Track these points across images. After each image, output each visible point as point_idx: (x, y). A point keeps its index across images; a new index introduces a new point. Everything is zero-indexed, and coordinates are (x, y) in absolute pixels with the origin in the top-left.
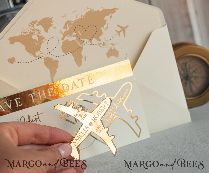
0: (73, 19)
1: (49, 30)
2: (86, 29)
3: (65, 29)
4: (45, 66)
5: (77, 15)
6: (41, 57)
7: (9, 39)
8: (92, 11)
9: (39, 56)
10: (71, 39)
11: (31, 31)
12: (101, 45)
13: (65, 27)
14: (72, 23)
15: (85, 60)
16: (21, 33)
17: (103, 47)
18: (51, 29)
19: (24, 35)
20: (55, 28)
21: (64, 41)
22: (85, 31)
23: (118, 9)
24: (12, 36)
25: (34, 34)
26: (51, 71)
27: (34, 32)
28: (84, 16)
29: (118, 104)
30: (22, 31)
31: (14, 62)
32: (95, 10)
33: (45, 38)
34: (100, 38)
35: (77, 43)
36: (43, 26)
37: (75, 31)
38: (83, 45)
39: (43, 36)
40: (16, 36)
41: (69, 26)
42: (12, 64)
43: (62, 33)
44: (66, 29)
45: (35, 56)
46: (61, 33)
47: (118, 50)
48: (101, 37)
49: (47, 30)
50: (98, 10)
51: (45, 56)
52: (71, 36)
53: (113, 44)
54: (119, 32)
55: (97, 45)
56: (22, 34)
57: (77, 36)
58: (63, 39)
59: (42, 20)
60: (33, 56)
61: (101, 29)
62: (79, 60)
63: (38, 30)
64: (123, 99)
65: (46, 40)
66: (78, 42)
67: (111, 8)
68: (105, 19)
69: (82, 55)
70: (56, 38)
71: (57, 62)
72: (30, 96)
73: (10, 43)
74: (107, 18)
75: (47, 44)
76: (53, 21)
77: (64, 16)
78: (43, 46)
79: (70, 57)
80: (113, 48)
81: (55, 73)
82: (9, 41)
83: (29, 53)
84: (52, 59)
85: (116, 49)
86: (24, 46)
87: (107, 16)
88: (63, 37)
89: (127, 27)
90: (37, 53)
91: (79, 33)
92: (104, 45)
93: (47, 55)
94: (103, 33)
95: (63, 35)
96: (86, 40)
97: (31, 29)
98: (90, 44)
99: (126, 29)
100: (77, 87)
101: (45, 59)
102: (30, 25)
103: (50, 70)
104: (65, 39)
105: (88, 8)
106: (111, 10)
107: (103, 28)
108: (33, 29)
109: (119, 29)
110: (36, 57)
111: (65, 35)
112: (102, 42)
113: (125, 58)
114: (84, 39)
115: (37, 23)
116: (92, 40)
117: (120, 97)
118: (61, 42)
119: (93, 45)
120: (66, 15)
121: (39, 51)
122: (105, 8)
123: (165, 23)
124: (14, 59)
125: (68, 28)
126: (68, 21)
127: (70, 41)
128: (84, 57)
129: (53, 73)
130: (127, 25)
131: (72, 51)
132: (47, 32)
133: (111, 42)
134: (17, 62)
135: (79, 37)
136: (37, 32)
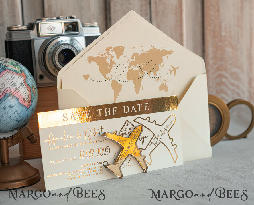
0: (140, 52)
2: (147, 63)
4: (111, 87)
5: (143, 50)
8: (154, 48)
9: (108, 78)
10: (135, 69)
11: (106, 54)
12: (156, 79)
13: (132, 58)
14: (138, 55)
15: (143, 89)
16: (99, 54)
17: (157, 81)
18: (121, 57)
19: (101, 57)
20: (125, 56)
21: (130, 69)
23: (174, 52)
24: (91, 56)
25: (108, 58)
26: (115, 93)
27: (108, 56)
28: (148, 52)
31: (88, 79)
32: (156, 49)
36: (116, 53)
37: (139, 63)
38: (143, 76)
39: (114, 62)
40: (94, 56)
41: (135, 57)
42: (86, 80)
43: (129, 62)
44: (133, 60)
45: (105, 77)
46: (128, 62)
47: (168, 86)
48: (157, 73)
50: (159, 50)
51: (113, 79)
52: (135, 67)
53: (165, 81)
54: (171, 71)
55: (154, 78)
56: (99, 56)
57: (140, 67)
58: (129, 67)
59: (116, 48)
60: (103, 77)
61: (159, 66)
62: (137, 88)
63: (112, 55)
65: (116, 65)
66: (139, 73)
67: (168, 49)
68: (162, 58)
69: (141, 85)
70: (124, 65)
71: (121, 86)
72: (98, 111)
73: (88, 61)
74: (164, 57)
75: (116, 69)
76: (124, 50)
77: (133, 48)
78: (113, 70)
79: (132, 84)
80: (164, 84)
81: (118, 95)
82: (88, 59)
83: (101, 73)
84: (118, 82)
85: (167, 85)
86: (99, 67)
87: (165, 55)
88: (129, 65)
89: (178, 68)
90: (108, 75)
92: (158, 80)
93: (114, 78)
94: (159, 70)
95: (129, 64)
96: (146, 73)
97: (107, 53)
98: (148, 76)
99: (177, 70)
101: (112, 81)
102: (106, 49)
105: (152, 46)
106: (168, 51)
108: (108, 53)
109: (172, 69)
110: (106, 78)
111: (131, 64)
112: (157, 76)
113: (172, 94)
114: (145, 71)
115: (112, 49)
116: (150, 73)
118: (127, 69)
119: (151, 77)
120: (135, 47)
121: (109, 74)
122: (164, 49)
123: (205, 71)
124: (88, 76)
125: (135, 59)
126: (135, 53)
127: (133, 70)
128: (142, 86)
129: (116, 95)
130: (178, 67)
131: (134, 80)
132: (118, 59)
133: (164, 78)
134: (90, 79)
135: (141, 69)
136: (111, 57)
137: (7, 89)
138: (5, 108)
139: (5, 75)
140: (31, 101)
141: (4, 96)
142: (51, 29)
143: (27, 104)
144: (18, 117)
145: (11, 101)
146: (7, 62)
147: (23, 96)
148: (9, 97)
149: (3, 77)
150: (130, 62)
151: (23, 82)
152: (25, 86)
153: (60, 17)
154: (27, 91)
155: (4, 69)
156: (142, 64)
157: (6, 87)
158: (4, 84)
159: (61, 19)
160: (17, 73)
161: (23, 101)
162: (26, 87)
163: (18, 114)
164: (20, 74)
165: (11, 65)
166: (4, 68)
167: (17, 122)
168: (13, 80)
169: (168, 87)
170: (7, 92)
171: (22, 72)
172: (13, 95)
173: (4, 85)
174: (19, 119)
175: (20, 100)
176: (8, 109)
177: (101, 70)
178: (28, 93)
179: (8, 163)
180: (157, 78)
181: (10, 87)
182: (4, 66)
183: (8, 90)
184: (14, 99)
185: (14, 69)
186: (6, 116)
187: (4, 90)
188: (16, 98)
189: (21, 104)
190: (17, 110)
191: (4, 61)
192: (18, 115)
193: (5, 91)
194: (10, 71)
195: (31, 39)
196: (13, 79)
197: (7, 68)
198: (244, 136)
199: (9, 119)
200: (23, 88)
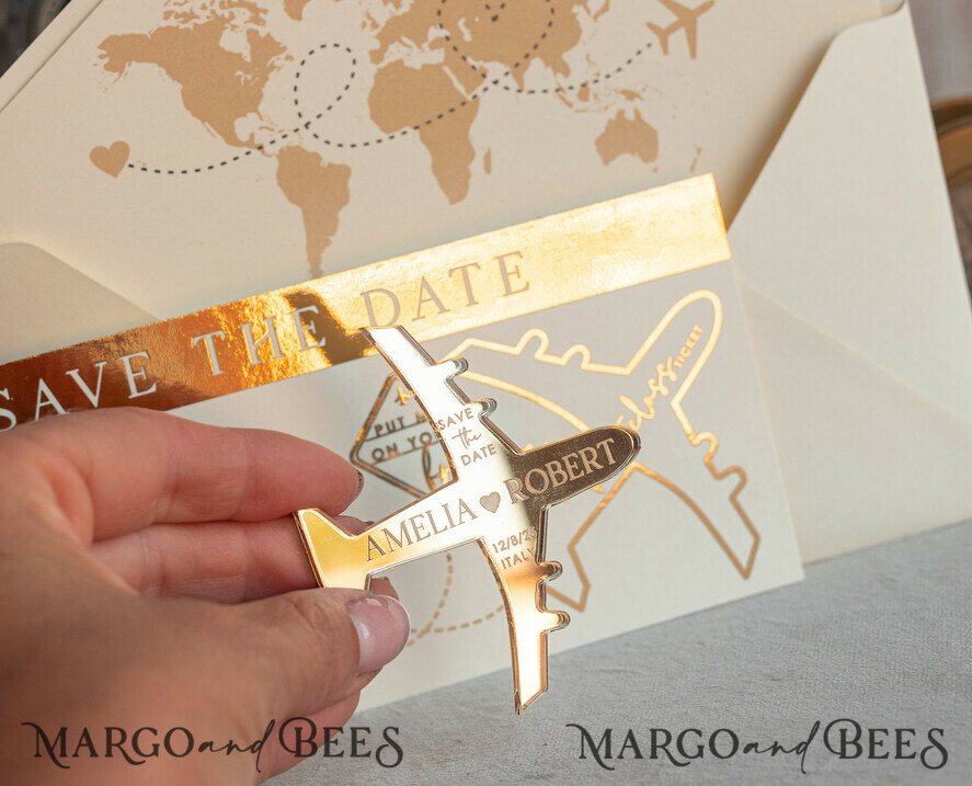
1: (306, 11)
2: (496, 11)
3: (391, 6)
4: (279, 191)
6: (260, 148)
7: (101, 47)
9: (250, 143)
10: (418, 57)
11: (216, 6)
12: (571, 96)
15: (488, 169)
16: (167, 15)
17: (579, 105)
18: (317, 4)
19: (182, 26)
21: (382, 65)
22: (495, 19)
24: (119, 33)
25: (234, 27)
26: (307, 222)
27: (232, 16)
29: (648, 401)
30: (168, 8)
31: (121, 168)
33: (285, 48)
34: (565, 57)
35: (450, 81)
37: (439, 19)
38: (479, 91)
39: (277, 38)
40: (137, 32)
42: (110, 177)
43: (375, 25)
44: (398, 6)
45: (232, 140)
46: (368, 28)
47: (654, 124)
48: (572, 57)
49: (301, 10)
51: (281, 143)
52: (419, 46)
53: (631, 95)
54: (664, 35)
55: (551, 93)
56: (172, 22)
57: (453, 43)
58: (376, 56)
60: (220, 140)
61: (574, 15)
62: (453, 171)
63: (254, 4)
64: (673, 377)
65: (289, 58)
66: (453, 77)
69: (474, 144)
70: (342, 48)
71: (343, 172)
72: (202, 341)
73: (108, 67)
75: (296, 82)
78: (276, 89)
79: (411, 150)
80: (630, 116)
81: (333, 232)
82: (102, 57)
83: (199, 122)
84: (317, 157)
85: (646, 117)
86: (180, 86)
88: (376, 45)
89: (706, 6)
90: (244, 126)
91: (463, 29)
92: (583, 96)
93: (293, 137)
94: (585, 35)
96: (495, 69)
98: (514, 86)
99: (702, 21)
100: (443, 310)
101: (282, 155)
103: (305, 214)
104: (390, 57)
107: (586, 8)
109: (666, 18)
110: (238, 144)
111: (389, 35)
112: (576, 79)
113: (692, 169)
114: (486, 60)
116: (526, 68)
117: (660, 367)
118: (367, 72)
119: (532, 92)
121: (252, 116)
124: (121, 149)
127: (412, 70)
128: (480, 154)
129: (320, 230)
131: (421, 123)
132: (300, 19)
133: (620, 81)
134: (138, 166)
135: (461, 52)
136: (248, 14)
150: (382, 24)
156: (461, 23)
169: (654, 132)
177: (197, 103)
180: (578, 88)
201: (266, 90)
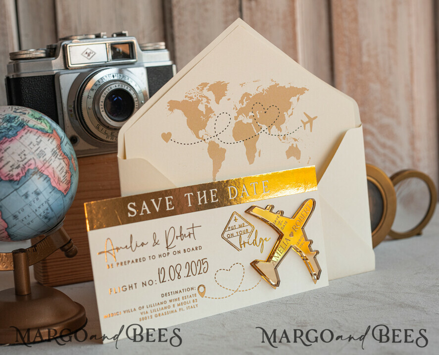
0: (253, 92)
1: (221, 102)
2: (266, 110)
3: (241, 104)
4: (208, 154)
5: (258, 87)
6: (204, 140)
7: (168, 103)
8: (276, 85)
9: (202, 138)
10: (247, 120)
11: (198, 96)
12: (281, 138)
13: (241, 102)
14: (251, 97)
15: (259, 156)
16: (186, 96)
17: (283, 141)
18: (223, 100)
19: (189, 101)
20: (229, 99)
21: (237, 121)
23: (308, 90)
24: (173, 100)
25: (202, 103)
26: (214, 164)
27: (202, 100)
28: (267, 91)
30: (186, 95)
31: (169, 140)
32: (280, 85)
33: (214, 112)
34: (281, 126)
35: (253, 129)
36: (214, 93)
37: (252, 110)
38: (259, 133)
39: (212, 109)
40: (178, 100)
41: (246, 101)
42: (165, 142)
43: (236, 109)
44: (243, 105)
45: (198, 136)
46: (235, 110)
47: (300, 149)
48: (283, 126)
49: (219, 101)
50: (285, 86)
51: (210, 140)
52: (246, 117)
53: (295, 140)
54: (305, 124)
55: (277, 136)
56: (187, 99)
57: (255, 117)
58: (236, 118)
59: (214, 84)
60: (195, 136)
61: (284, 115)
62: (251, 154)
63: (208, 98)
65: (215, 115)
66: (254, 127)
67: (300, 86)
68: (290, 101)
69: (257, 148)
70: (228, 114)
71: (224, 151)
72: (187, 195)
73: (169, 109)
74: (293, 100)
75: (216, 122)
76: (227, 89)
77: (242, 85)
78: (210, 123)
79: (241, 147)
80: (295, 146)
81: (220, 168)
82: (168, 106)
83: (190, 130)
84: (218, 145)
85: (298, 147)
86: (187, 118)
87: (293, 96)
88: (236, 115)
89: (315, 118)
90: (201, 133)
91: (258, 114)
92: (284, 138)
93: (213, 138)
94: (286, 121)
95: (237, 112)
96: (264, 127)
97: (199, 94)
98: (268, 133)
99: (314, 121)
101: (210, 143)
102: (197, 88)
103: (213, 161)
104: (239, 119)
105: (272, 80)
106: (299, 89)
107: (287, 113)
108: (201, 94)
109: (306, 120)
110: (199, 138)
111: (239, 112)
112: (283, 133)
113: (308, 163)
114: (262, 124)
115: (207, 87)
116: (271, 128)
118: (233, 122)
119: (272, 135)
120: (245, 83)
121: (203, 130)
122: (292, 85)
123: (360, 122)
124: (170, 134)
125: (245, 103)
126: (246, 93)
127: (244, 124)
128: (258, 151)
129: (217, 167)
130: (316, 116)
131: (245, 139)
132: (218, 104)
133: (293, 135)
134: (173, 140)
135: (256, 121)
136: (206, 100)
137: (30, 162)
138: (26, 196)
139: (25, 136)
140: (70, 182)
141: (26, 174)
142: (89, 55)
143: (63, 187)
144: (49, 210)
145: (36, 183)
146: (25, 114)
147: (58, 172)
148: (33, 175)
149: (21, 141)
150: (238, 109)
151: (55, 149)
152: (59, 155)
153: (102, 34)
154: (63, 164)
155: (22, 127)
156: (257, 112)
157: (28, 157)
158: (25, 153)
159: (103, 38)
160: (44, 132)
161: (57, 182)
162: (61, 157)
163: (50, 206)
164: (51, 135)
165: (34, 119)
166: (22, 125)
167: (46, 221)
168: (40, 145)
169: (300, 151)
170: (30, 167)
171: (52, 131)
172: (40, 172)
173: (25, 155)
174: (51, 214)
175: (52, 180)
176: (32, 197)
177: (190, 124)
178: (65, 168)
179: (29, 294)
180: (283, 136)
181: (35, 158)
182: (21, 121)
183: (31, 164)
184: (42, 179)
185: (39, 126)
186: (28, 210)
187: (25, 164)
188: (46, 178)
189: (54, 188)
190: (47, 198)
191: (20, 112)
192: (49, 208)
193: (26, 166)
194: (33, 130)
195: (52, 74)
196: (38, 143)
197: (27, 125)
198: (417, 232)
199: (33, 216)
200: (57, 159)
201: (208, 123)
